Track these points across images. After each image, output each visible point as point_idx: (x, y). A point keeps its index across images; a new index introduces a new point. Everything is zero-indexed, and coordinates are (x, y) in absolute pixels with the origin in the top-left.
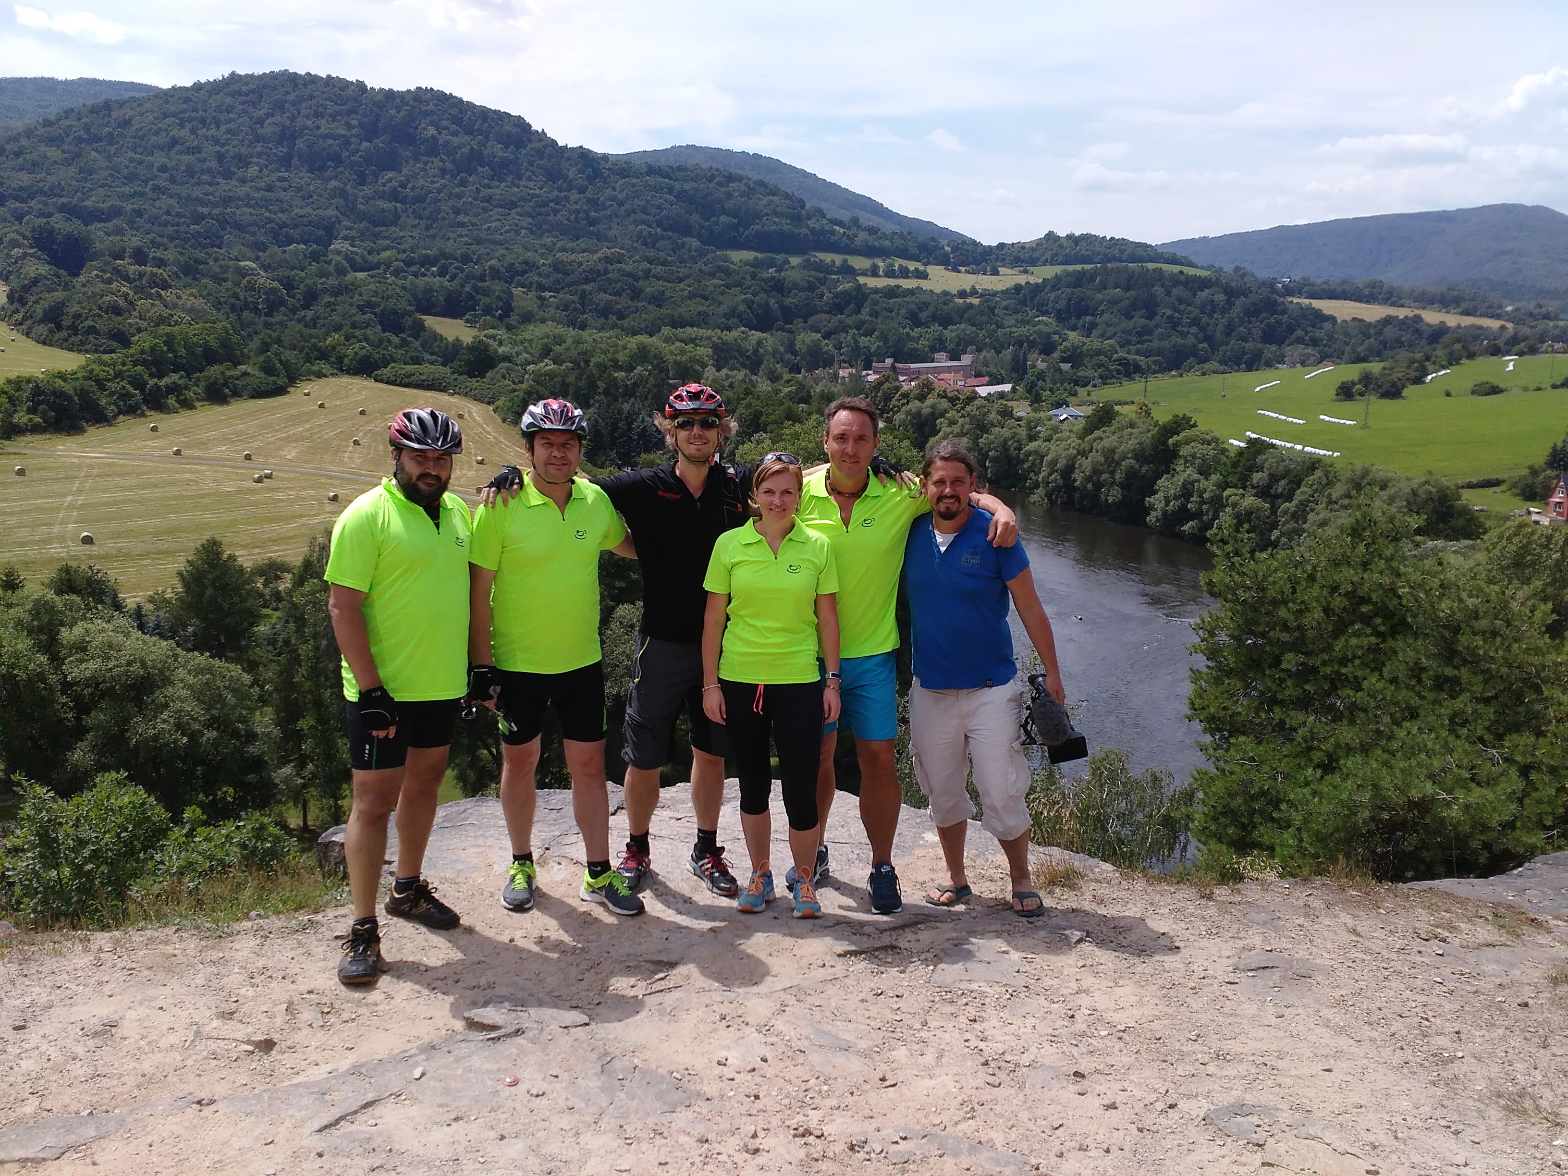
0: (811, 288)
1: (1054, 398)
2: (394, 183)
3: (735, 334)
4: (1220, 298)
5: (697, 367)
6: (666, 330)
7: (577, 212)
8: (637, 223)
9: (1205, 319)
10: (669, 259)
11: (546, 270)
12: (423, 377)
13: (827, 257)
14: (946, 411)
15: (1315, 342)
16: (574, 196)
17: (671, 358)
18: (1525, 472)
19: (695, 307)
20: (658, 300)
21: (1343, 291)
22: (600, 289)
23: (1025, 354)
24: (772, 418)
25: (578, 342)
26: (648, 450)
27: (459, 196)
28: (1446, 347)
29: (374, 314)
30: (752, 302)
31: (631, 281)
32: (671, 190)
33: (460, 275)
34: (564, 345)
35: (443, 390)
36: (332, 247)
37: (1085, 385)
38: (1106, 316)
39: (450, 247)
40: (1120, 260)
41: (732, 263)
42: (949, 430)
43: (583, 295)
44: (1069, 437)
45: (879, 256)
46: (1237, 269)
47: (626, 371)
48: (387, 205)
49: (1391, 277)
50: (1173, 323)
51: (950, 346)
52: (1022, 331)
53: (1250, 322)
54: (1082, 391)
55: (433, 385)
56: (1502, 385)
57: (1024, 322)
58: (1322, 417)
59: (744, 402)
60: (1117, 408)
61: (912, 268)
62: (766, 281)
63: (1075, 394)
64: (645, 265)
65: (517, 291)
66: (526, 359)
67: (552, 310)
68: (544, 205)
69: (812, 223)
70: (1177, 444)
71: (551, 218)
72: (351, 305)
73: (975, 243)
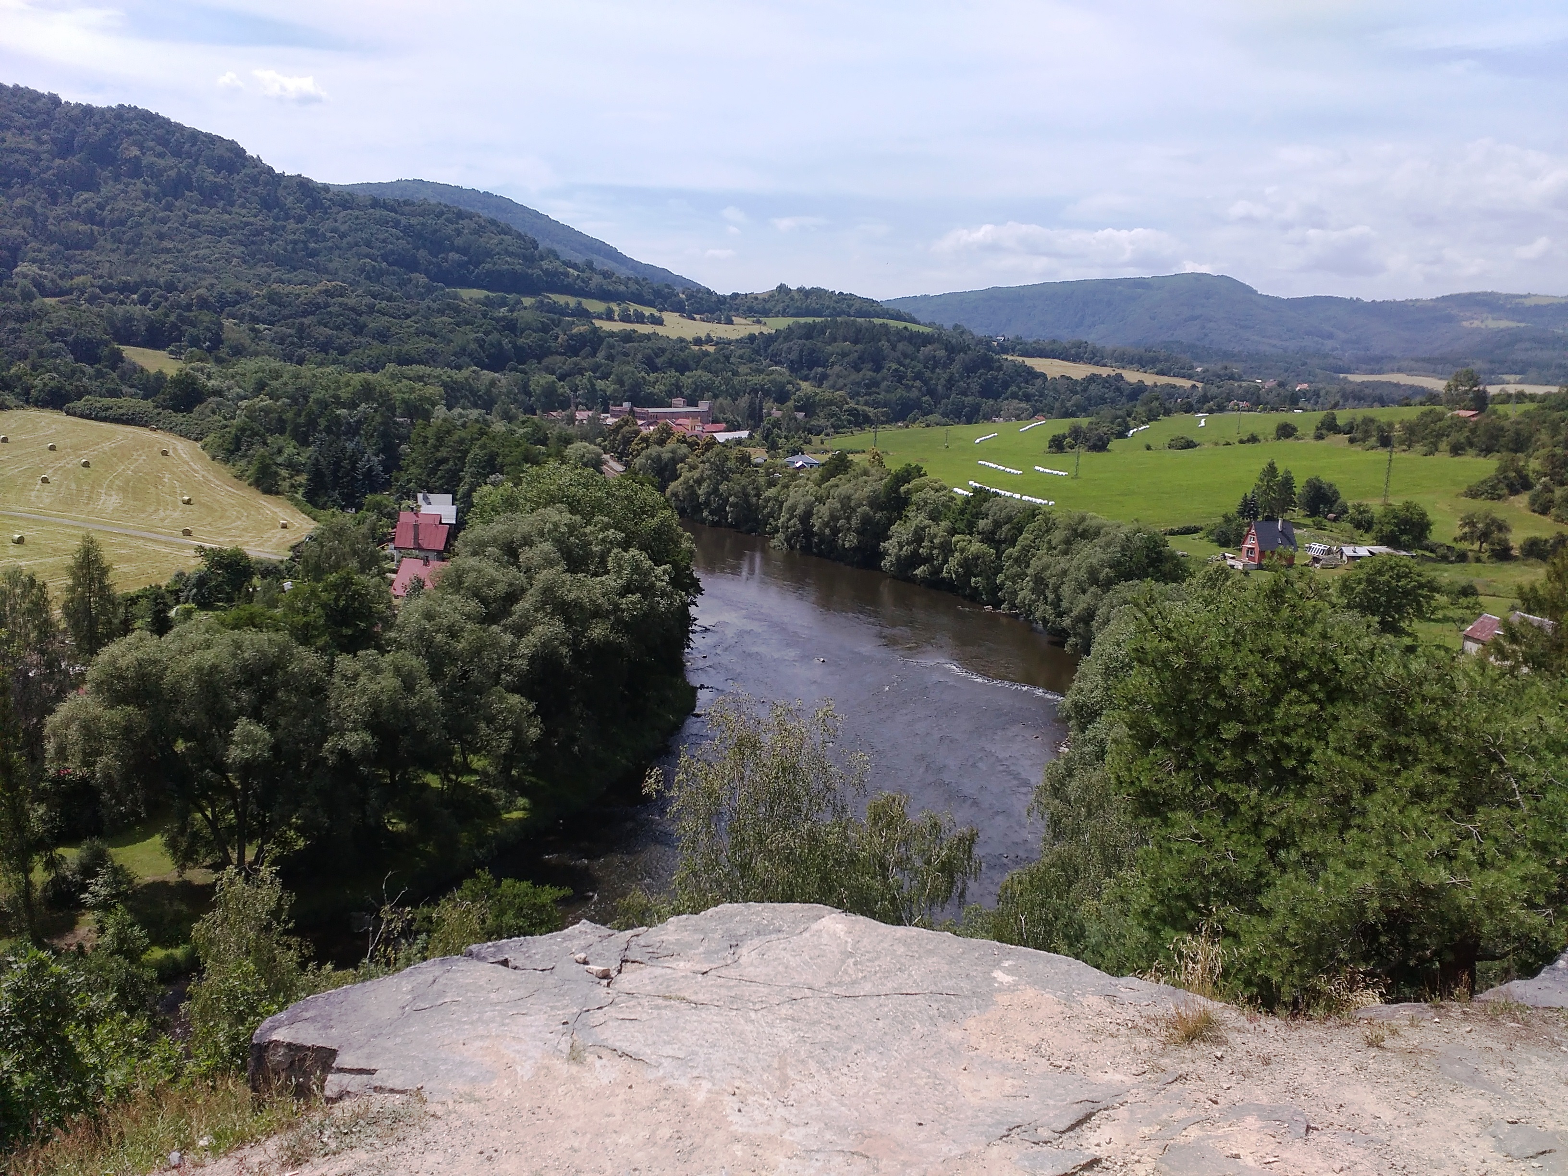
0: (545, 329)
1: (789, 446)
2: (91, 204)
3: (465, 373)
4: (941, 353)
5: (427, 406)
6: (391, 367)
7: (295, 242)
8: (359, 256)
9: (928, 374)
10: (395, 294)
11: (260, 301)
12: (121, 411)
13: (561, 299)
14: (686, 456)
15: (1027, 398)
16: (292, 225)
17: (399, 396)
18: (1220, 520)
19: (423, 345)
20: (383, 336)
21: (1052, 351)
22: (320, 323)
23: (761, 402)
24: (508, 460)
25: (297, 377)
26: (374, 491)
27: (164, 221)
28: (1146, 404)
29: (66, 343)
30: (483, 340)
31: (354, 316)
32: (397, 224)
33: (163, 304)
34: (280, 381)
35: (145, 425)
36: (18, 269)
37: (818, 434)
38: (837, 368)
39: (152, 274)
40: (849, 315)
41: (463, 301)
42: (689, 475)
43: (301, 329)
44: (806, 485)
45: (614, 301)
46: (956, 327)
47: (349, 409)
48: (82, 228)
49: (1093, 337)
50: (900, 378)
51: (687, 392)
52: (757, 379)
53: (968, 377)
54: (816, 440)
55: (133, 419)
56: (1196, 440)
57: (760, 371)
58: (1037, 468)
59: (479, 443)
60: (850, 457)
61: (647, 314)
62: (498, 320)
63: (809, 442)
64: (368, 300)
65: (228, 323)
66: (238, 394)
67: (265, 344)
68: (259, 233)
69: (545, 264)
70: (908, 492)
71: (266, 247)
72: (39, 332)
73: (709, 292)
